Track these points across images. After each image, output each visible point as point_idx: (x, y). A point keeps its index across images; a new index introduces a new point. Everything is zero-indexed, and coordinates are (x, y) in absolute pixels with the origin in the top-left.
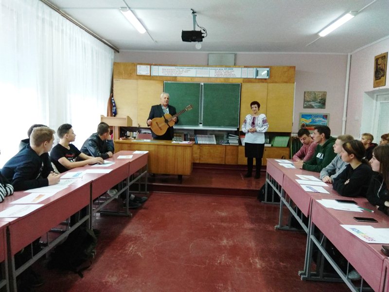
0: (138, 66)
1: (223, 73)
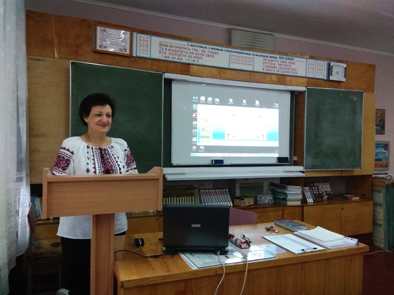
0: (99, 28)
1: (277, 64)
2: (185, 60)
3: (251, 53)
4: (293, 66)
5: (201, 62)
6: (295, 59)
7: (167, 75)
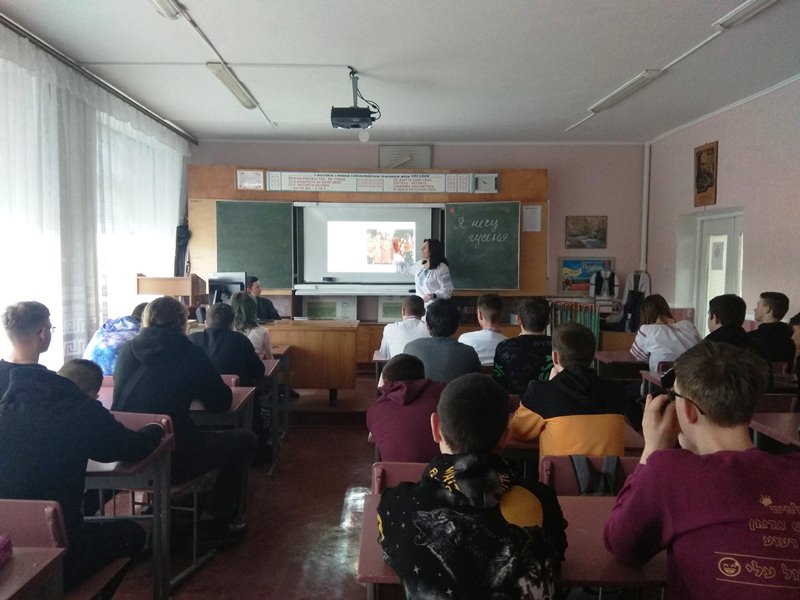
0: (239, 172)
1: (410, 183)
2: (312, 189)
3: (380, 175)
4: (429, 183)
5: (328, 189)
6: (431, 175)
7: (296, 204)
